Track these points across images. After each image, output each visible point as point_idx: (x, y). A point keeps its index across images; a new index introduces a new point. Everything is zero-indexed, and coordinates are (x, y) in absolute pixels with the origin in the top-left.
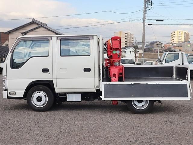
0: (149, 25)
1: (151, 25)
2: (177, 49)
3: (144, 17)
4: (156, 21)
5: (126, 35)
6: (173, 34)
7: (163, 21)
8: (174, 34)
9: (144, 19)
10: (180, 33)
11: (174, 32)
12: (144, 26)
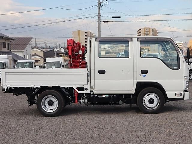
0: (105, 22)
1: (107, 22)
2: (144, 49)
3: (99, 13)
4: (113, 17)
5: (86, 34)
6: (139, 31)
7: (120, 17)
8: (141, 32)
9: (99, 16)
10: (147, 31)
11: (141, 29)
12: (99, 23)
